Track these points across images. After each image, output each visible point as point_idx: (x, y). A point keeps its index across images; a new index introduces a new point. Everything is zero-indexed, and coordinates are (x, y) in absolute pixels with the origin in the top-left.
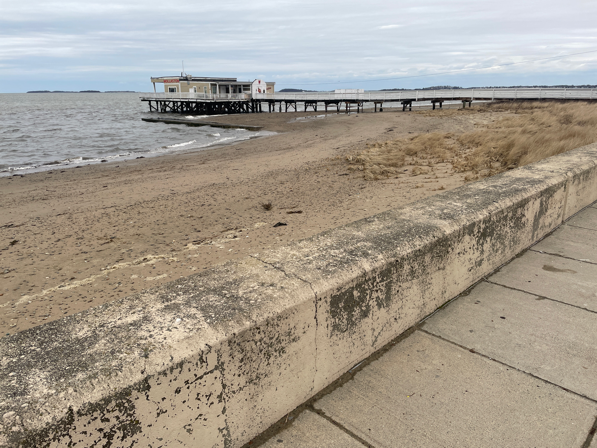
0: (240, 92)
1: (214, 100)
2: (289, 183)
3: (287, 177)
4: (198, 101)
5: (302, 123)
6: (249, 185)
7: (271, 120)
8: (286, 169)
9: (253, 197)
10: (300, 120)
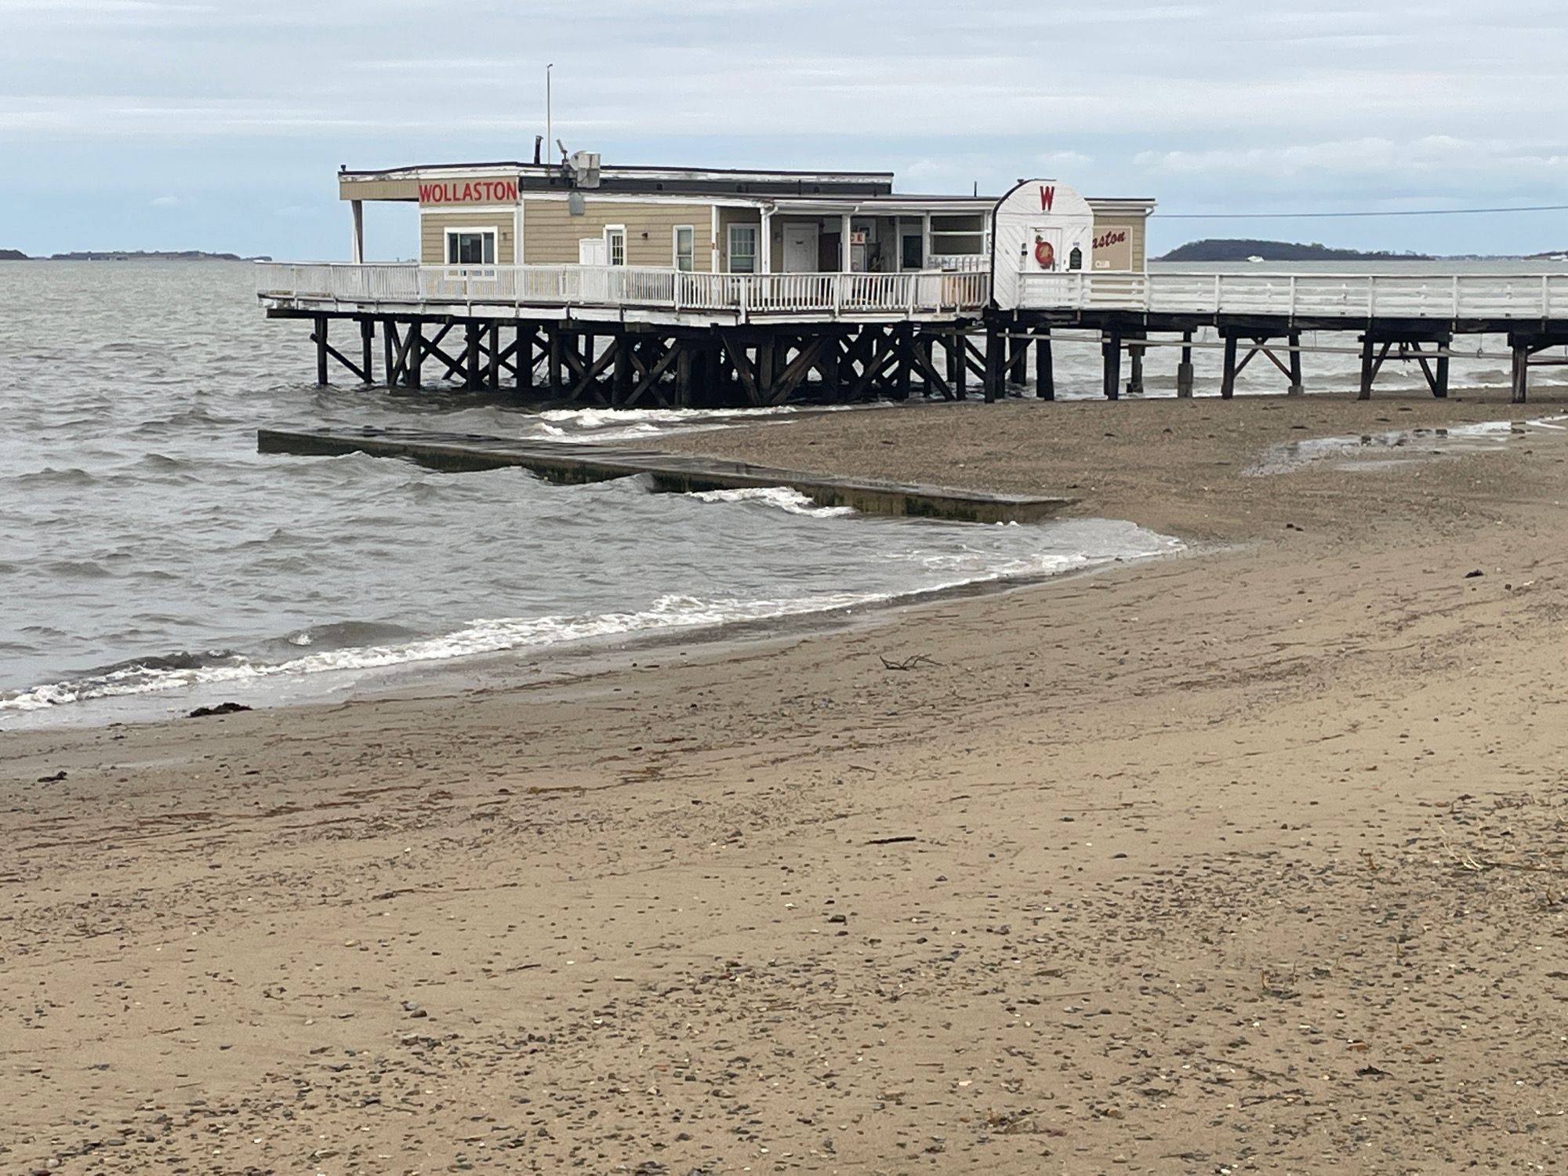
0: (913, 261)
1: (737, 313)
2: (1334, 995)
3: (1312, 931)
4: (632, 317)
5: (1351, 477)
6: (1014, 993)
7: (1123, 453)
8: (1289, 855)
9: (1053, 1118)
10: (1334, 456)
